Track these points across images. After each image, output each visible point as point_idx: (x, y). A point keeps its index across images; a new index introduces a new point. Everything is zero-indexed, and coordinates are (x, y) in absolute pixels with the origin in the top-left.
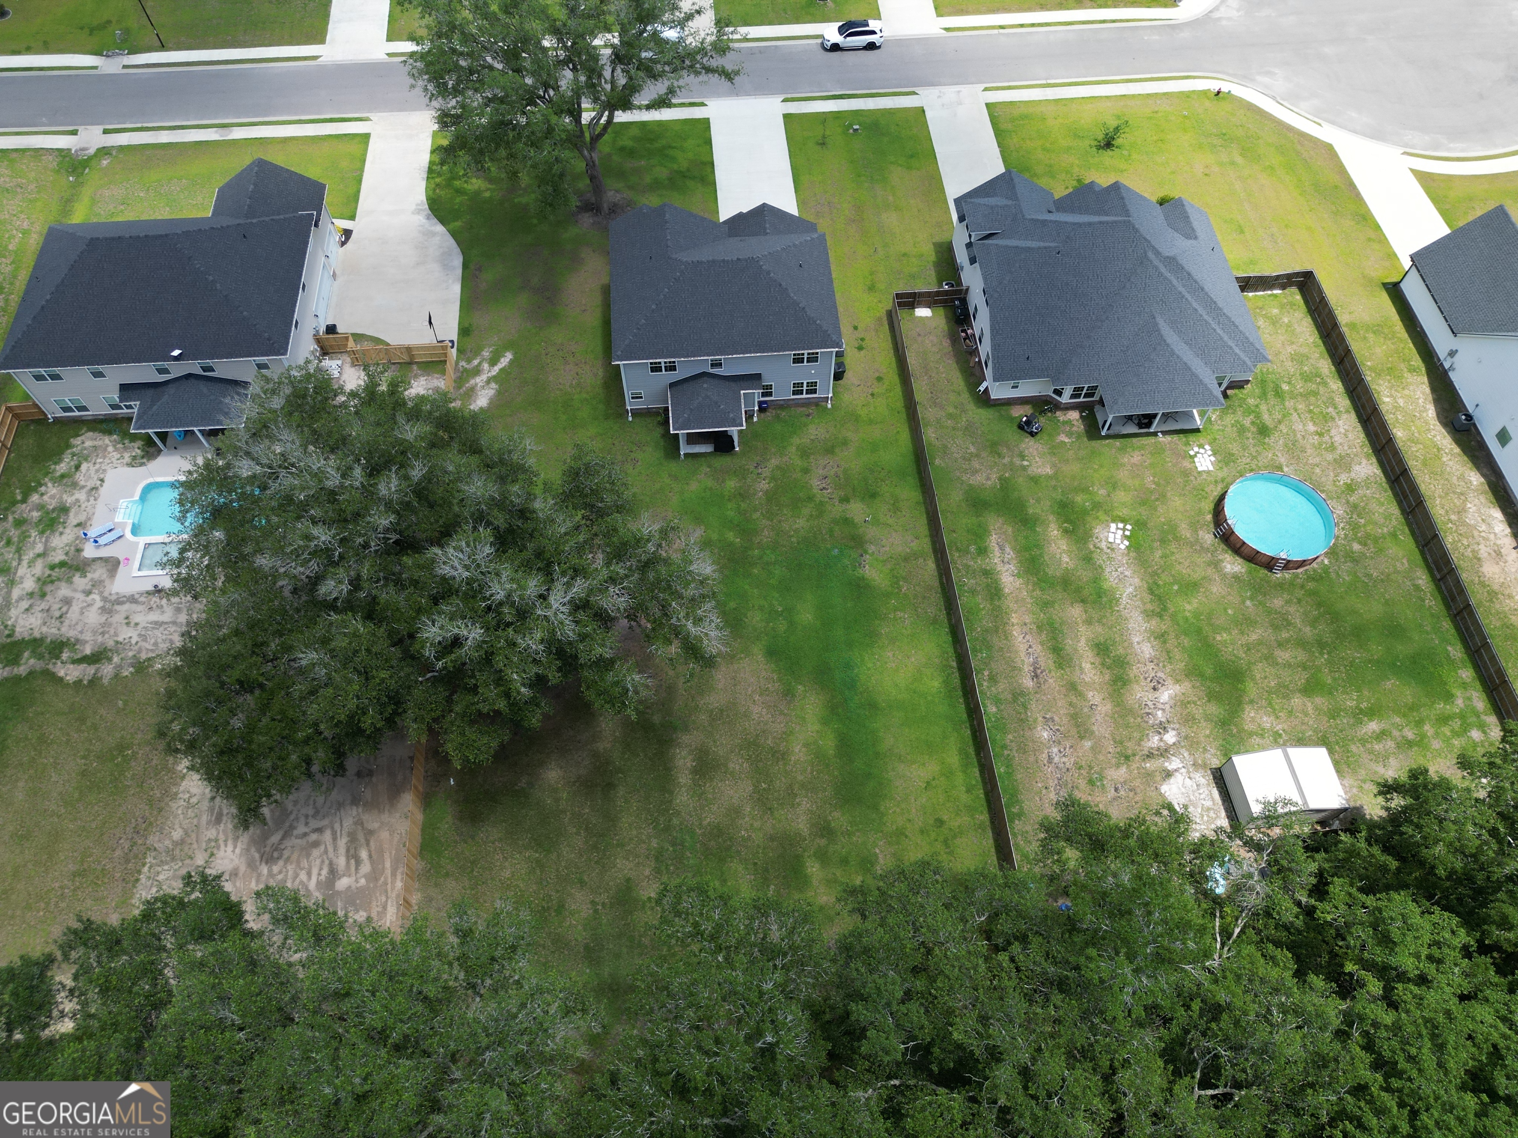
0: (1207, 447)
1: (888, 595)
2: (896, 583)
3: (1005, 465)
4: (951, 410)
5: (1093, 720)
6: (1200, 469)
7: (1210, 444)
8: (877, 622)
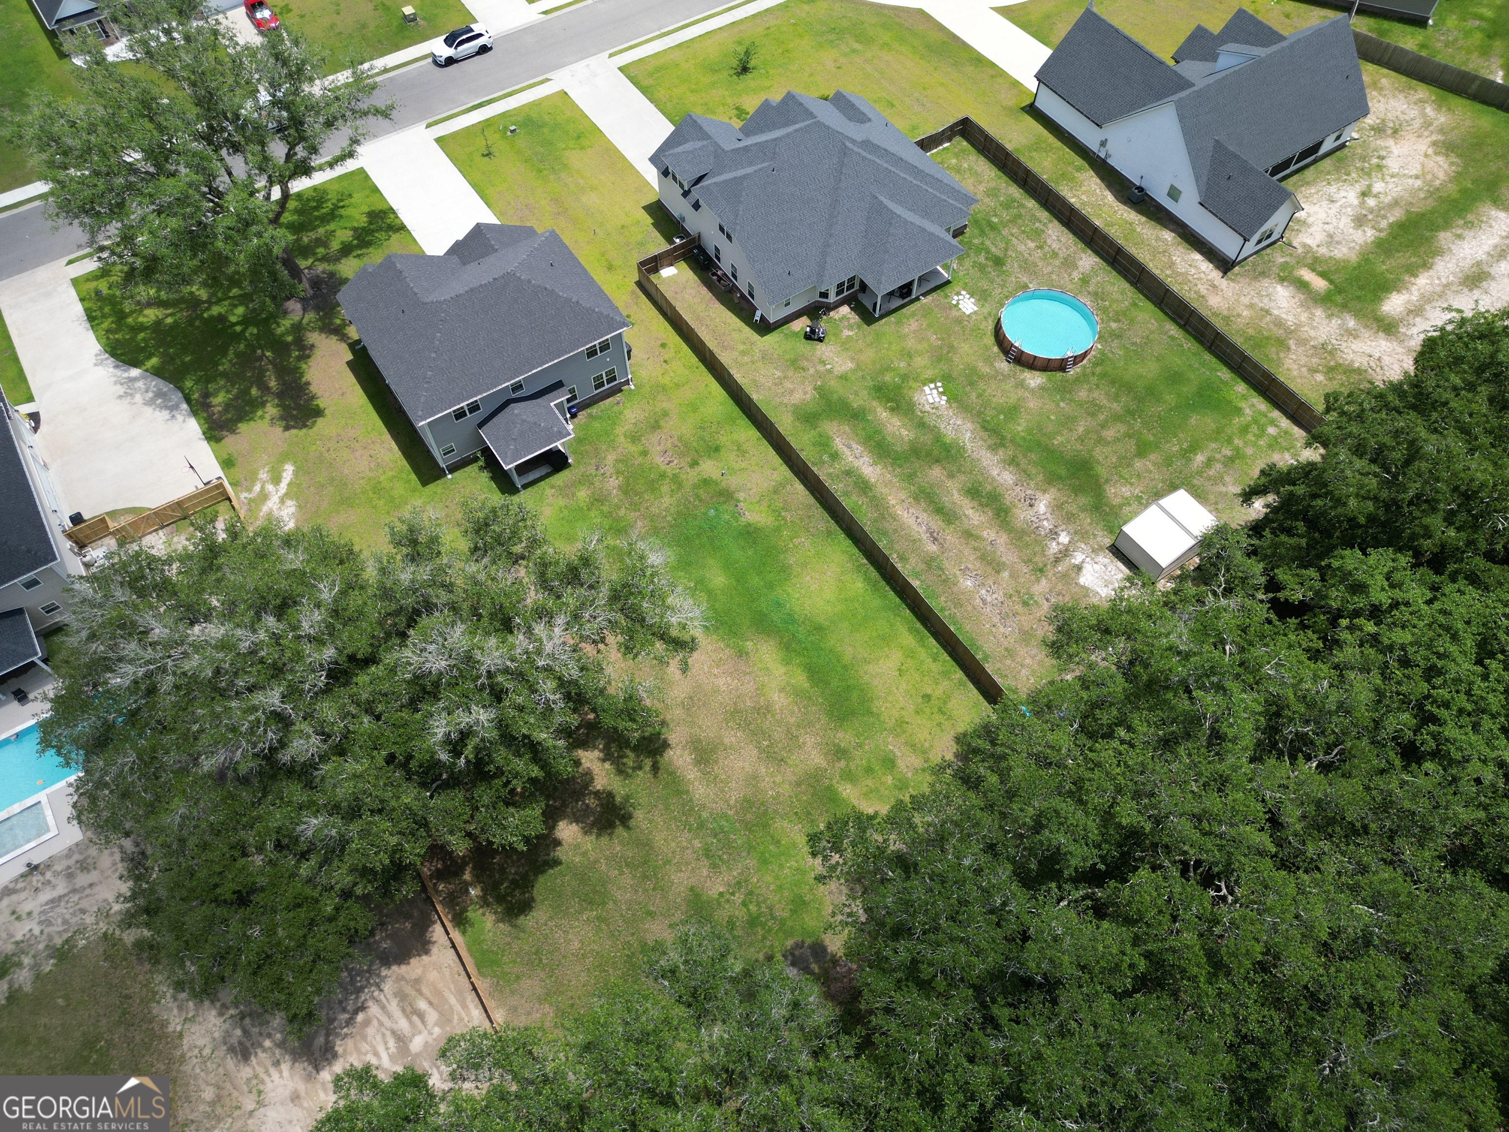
0: (963, 292)
1: (778, 529)
2: (779, 516)
3: (812, 376)
4: (741, 347)
5: (999, 553)
6: (968, 313)
7: (964, 289)
8: (782, 557)
